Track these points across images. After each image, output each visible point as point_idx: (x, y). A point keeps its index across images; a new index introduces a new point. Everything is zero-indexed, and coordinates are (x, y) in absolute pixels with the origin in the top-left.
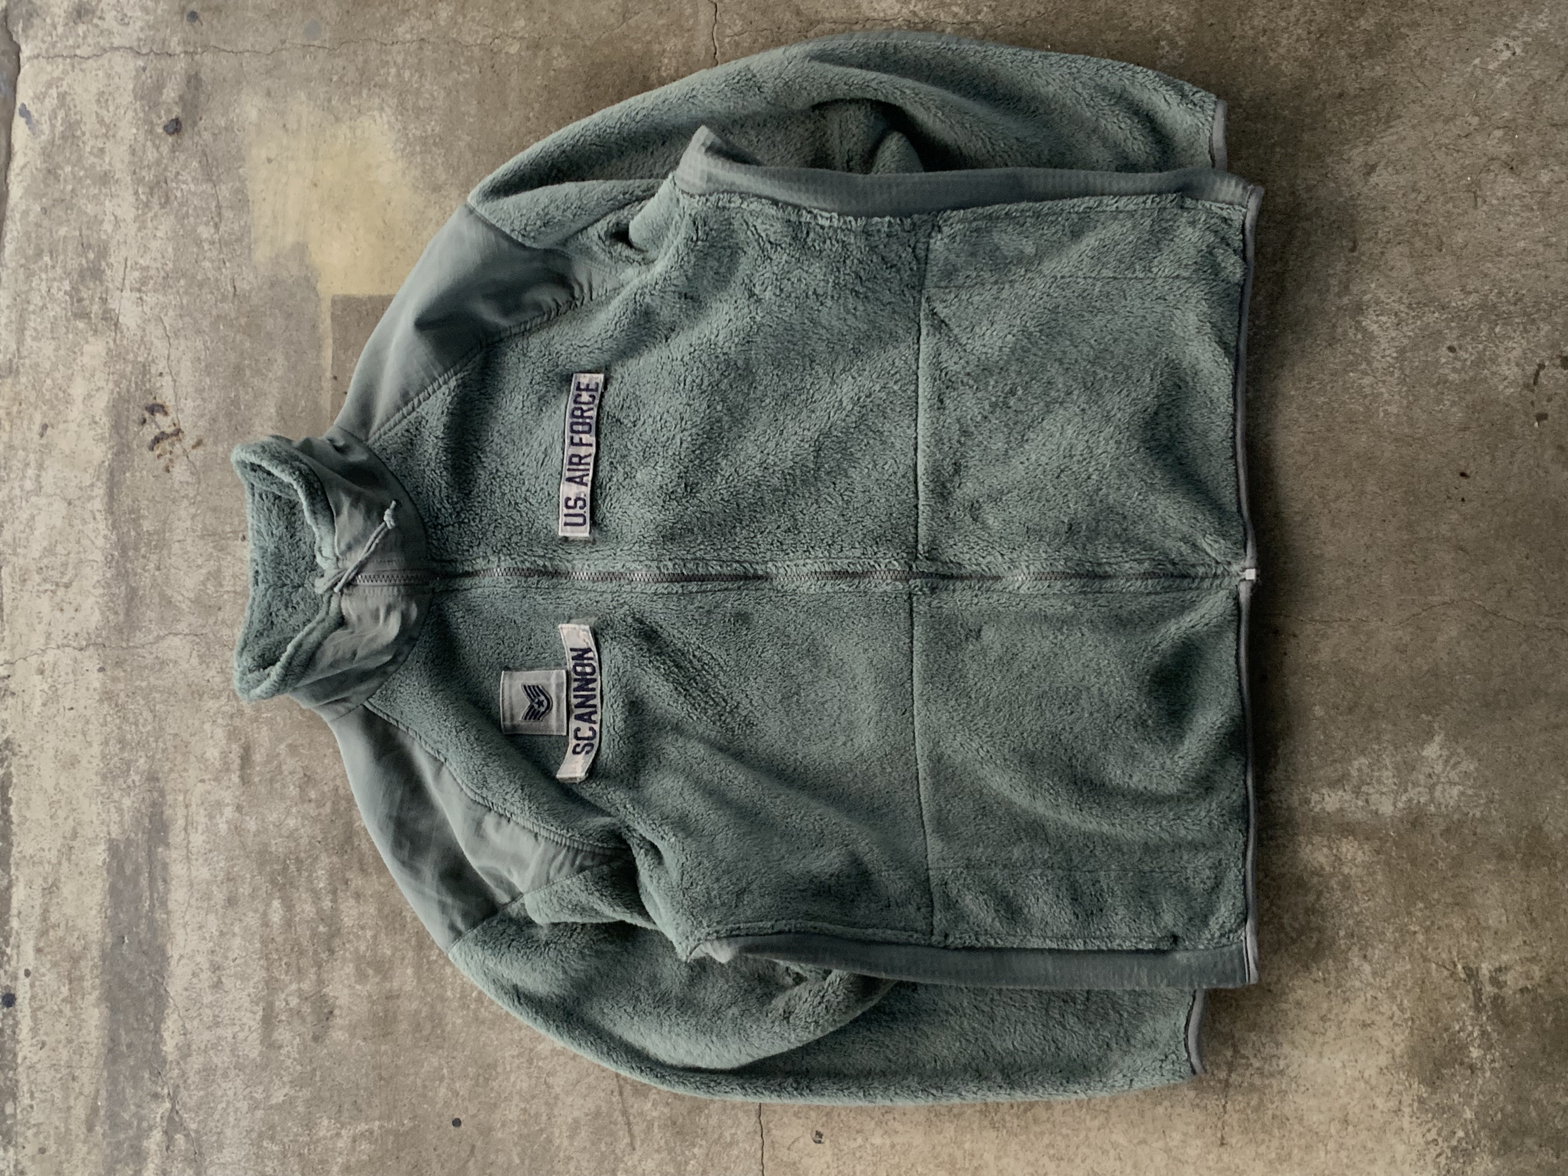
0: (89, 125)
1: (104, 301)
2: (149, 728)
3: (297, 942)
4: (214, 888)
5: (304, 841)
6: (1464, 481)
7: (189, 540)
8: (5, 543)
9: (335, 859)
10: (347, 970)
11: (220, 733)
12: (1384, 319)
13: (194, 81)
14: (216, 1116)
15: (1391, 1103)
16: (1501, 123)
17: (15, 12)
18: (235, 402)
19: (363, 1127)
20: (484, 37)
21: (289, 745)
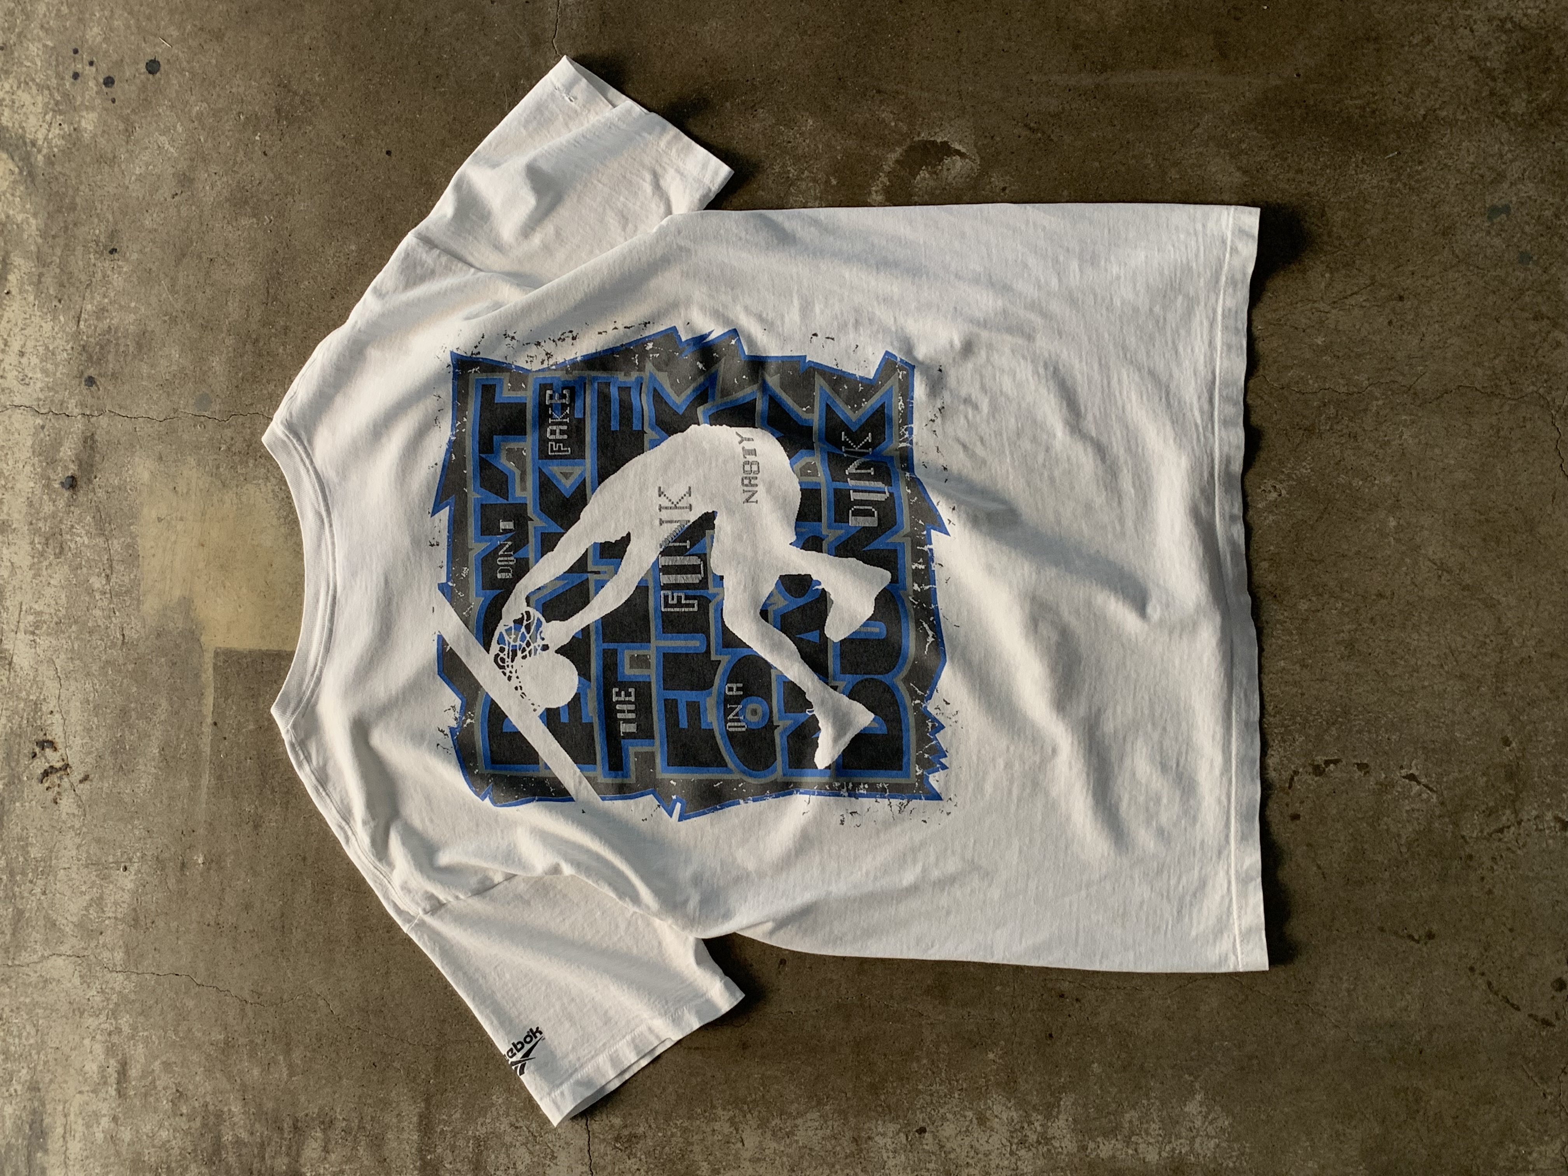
2: (32, 1041)
5: (176, 1151)
7: (75, 868)
9: (204, 1170)
11: (99, 1049)
13: (89, 441)
18: (120, 741)
21: (163, 1063)
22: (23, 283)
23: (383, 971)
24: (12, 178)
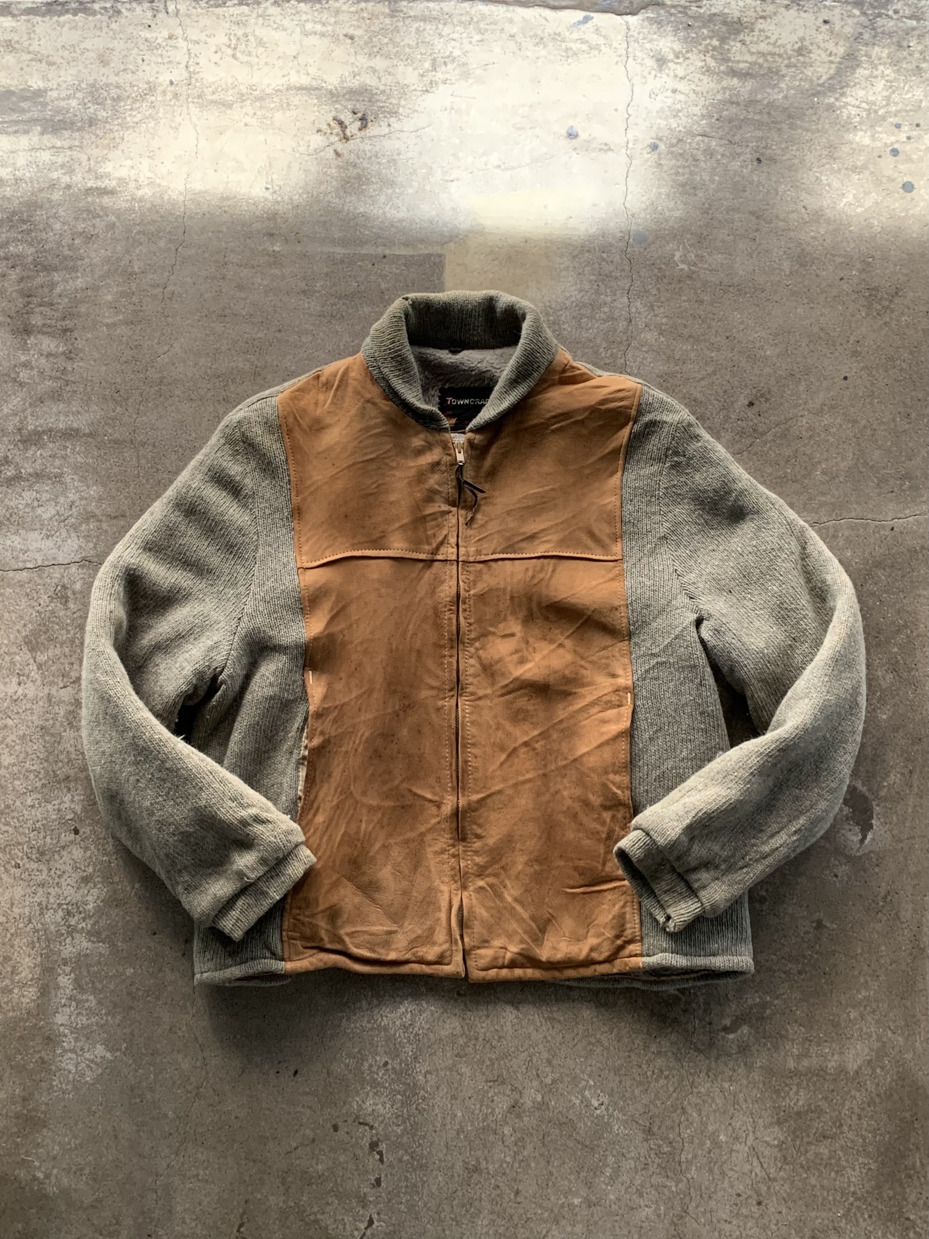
0: (576, 69)
1: (445, 82)
2: (128, 119)
4: (10, 169)
5: (44, 236)
6: (292, 1073)
7: (266, 148)
8: (266, 8)
9: (30, 259)
11: (124, 172)
13: (607, 148)
16: (546, 1099)
17: (662, 12)
18: (368, 182)
21: (114, 224)
22: (730, 90)
23: (193, 396)
24: (815, 79)
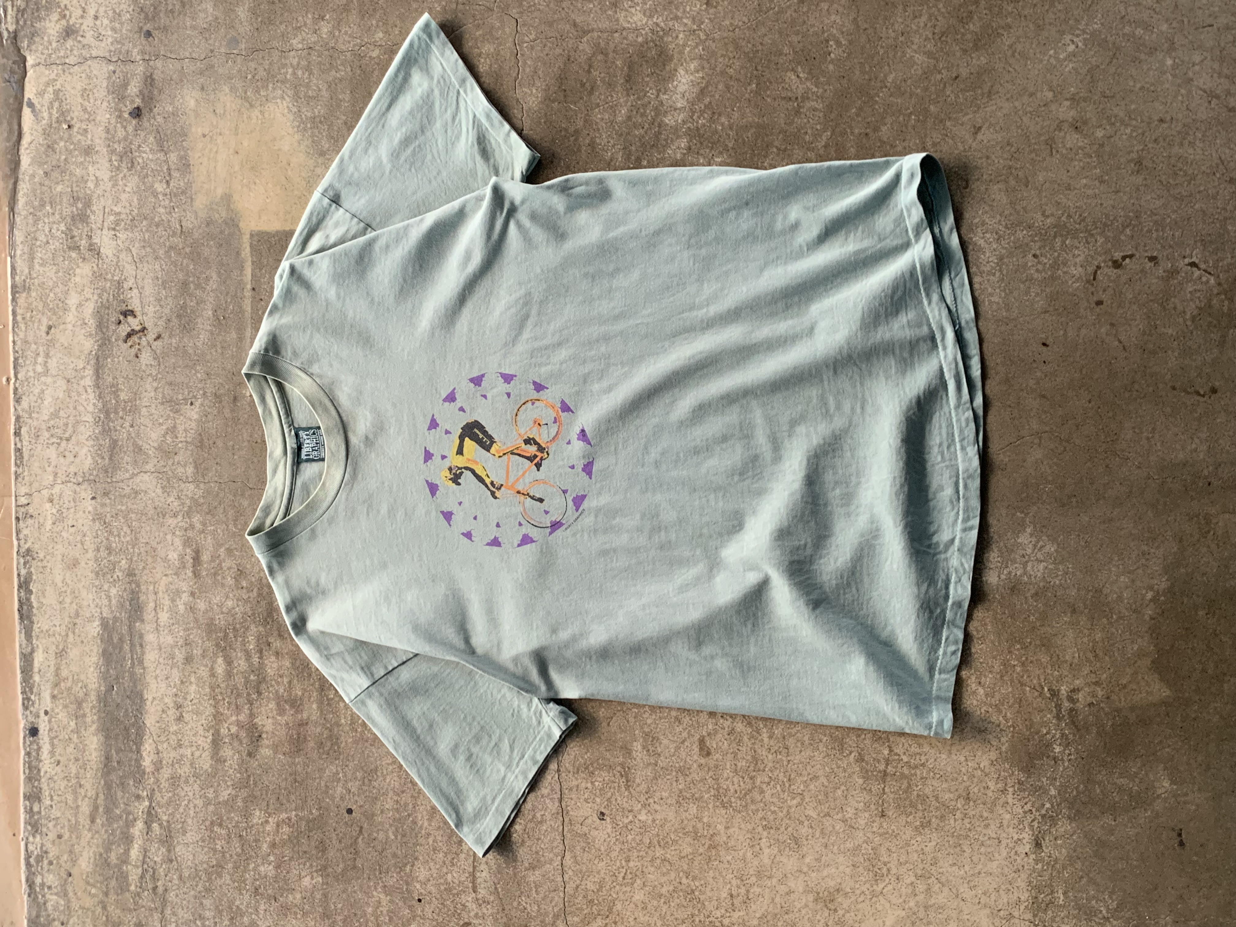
0: (76, 113)
1: (90, 237)
2: (128, 538)
3: (235, 687)
4: (177, 651)
5: (239, 616)
6: (1044, 348)
7: (153, 406)
8: (23, 410)
9: (261, 629)
10: (271, 706)
11: (178, 542)
12: (988, 235)
13: (149, 80)
14: (181, 810)
15: (999, 785)
16: (1068, 96)
17: (22, 33)
18: (184, 307)
19: (284, 816)
20: (354, 45)
21: (227, 549)
